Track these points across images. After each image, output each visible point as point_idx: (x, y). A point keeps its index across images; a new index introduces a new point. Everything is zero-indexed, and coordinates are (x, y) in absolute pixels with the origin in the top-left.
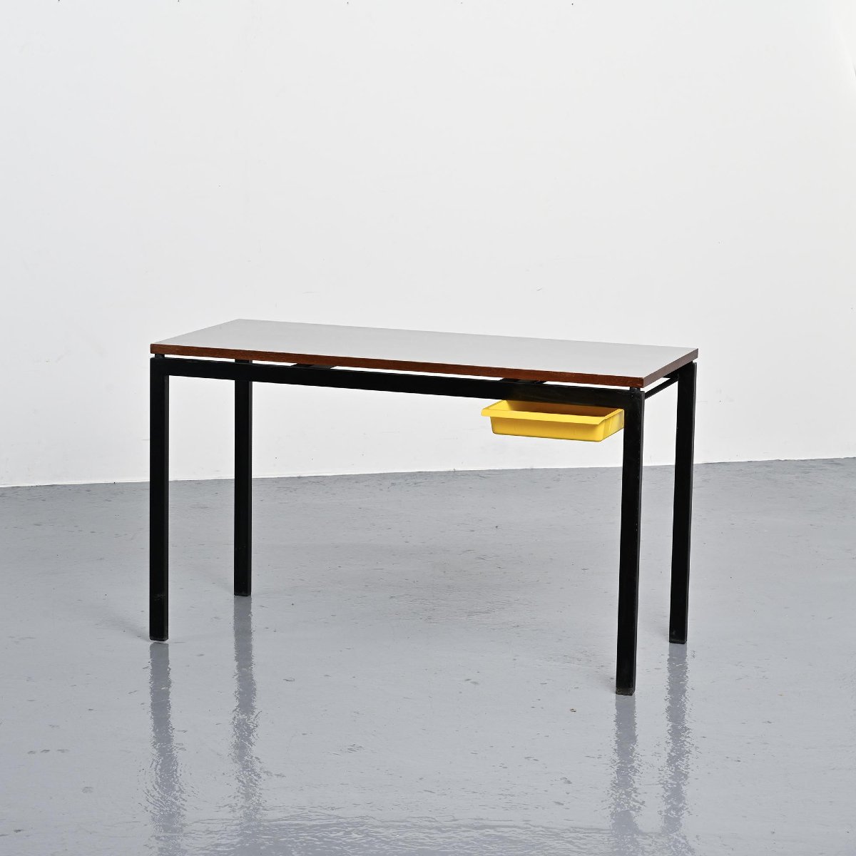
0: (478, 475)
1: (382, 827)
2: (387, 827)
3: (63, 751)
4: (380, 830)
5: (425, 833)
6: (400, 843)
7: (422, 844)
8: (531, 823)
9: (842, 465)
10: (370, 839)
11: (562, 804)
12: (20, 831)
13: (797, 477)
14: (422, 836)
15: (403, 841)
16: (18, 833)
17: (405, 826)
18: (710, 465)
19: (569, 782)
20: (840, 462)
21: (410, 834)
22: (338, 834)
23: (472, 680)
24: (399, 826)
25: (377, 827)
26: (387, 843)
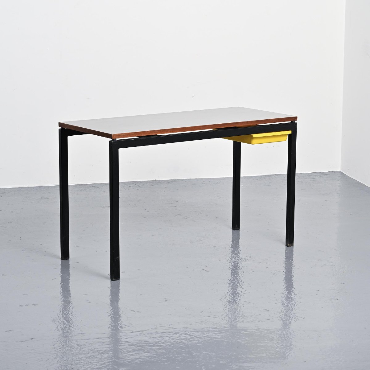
0: (167, 182)
1: (195, 331)
2: (198, 332)
3: (35, 305)
4: (194, 333)
5: (215, 333)
6: (206, 338)
7: (216, 338)
8: (259, 328)
9: (328, 175)
10: (192, 337)
11: (269, 320)
12: (33, 339)
13: (311, 180)
14: (214, 335)
15: (207, 337)
16: (32, 340)
17: (205, 331)
18: (269, 176)
19: (268, 311)
20: (328, 174)
21: (209, 334)
22: (177, 335)
23: (205, 270)
24: (202, 331)
25: (193, 332)
26: (200, 338)
